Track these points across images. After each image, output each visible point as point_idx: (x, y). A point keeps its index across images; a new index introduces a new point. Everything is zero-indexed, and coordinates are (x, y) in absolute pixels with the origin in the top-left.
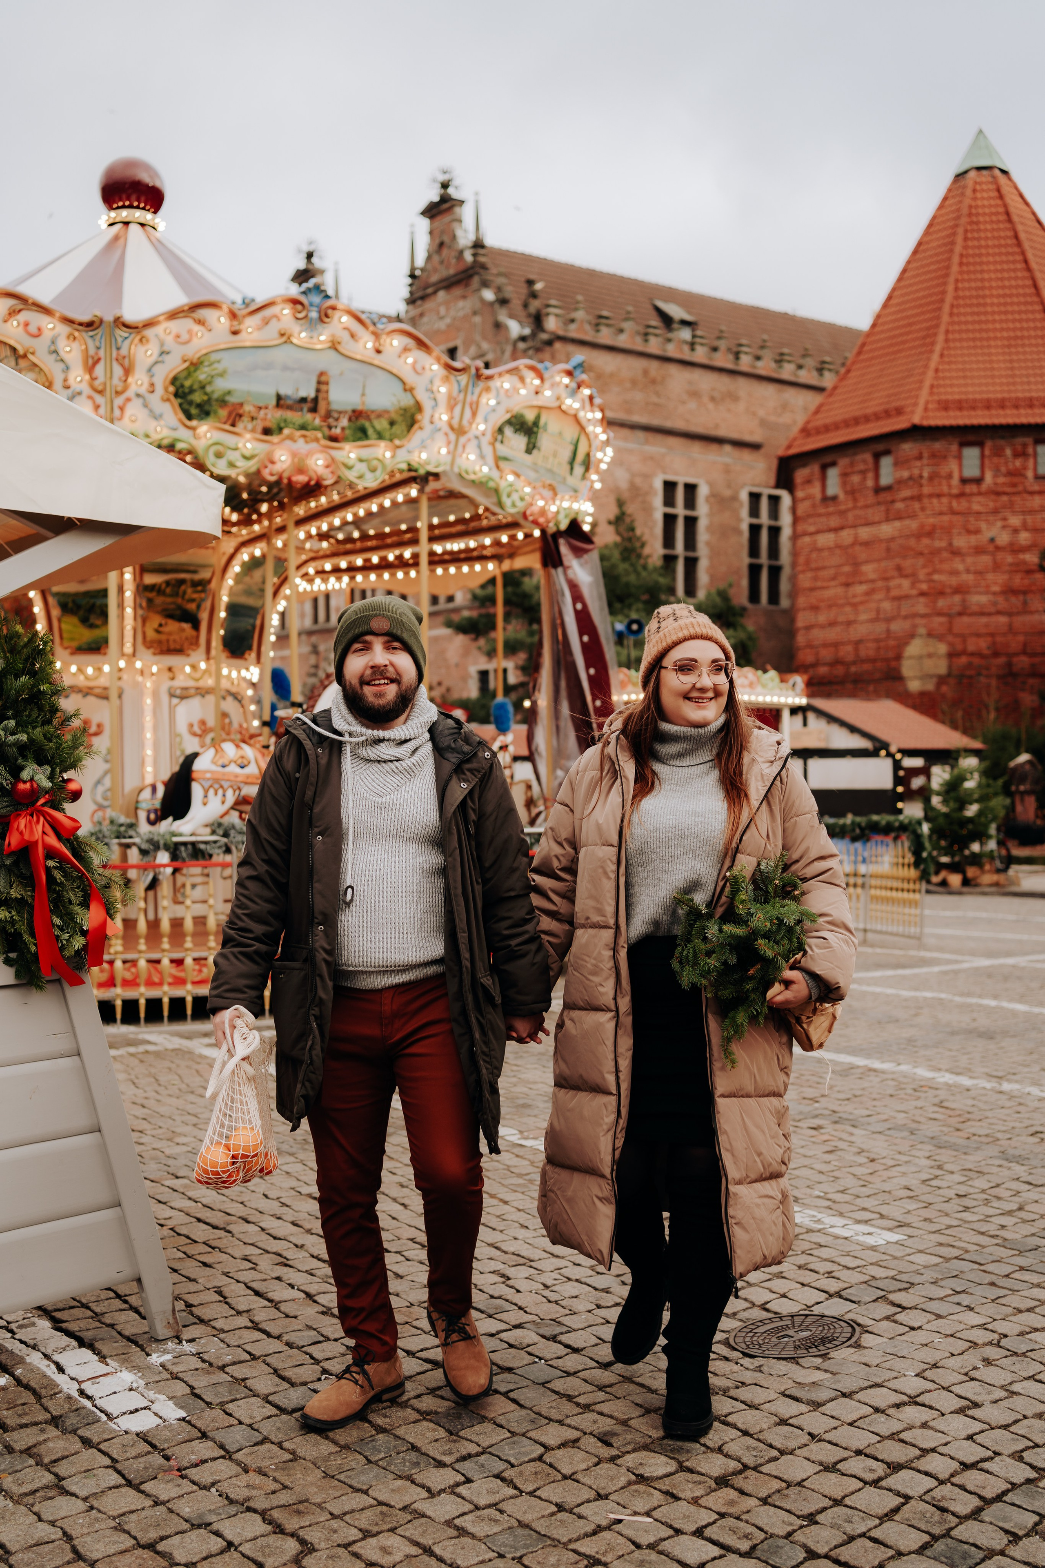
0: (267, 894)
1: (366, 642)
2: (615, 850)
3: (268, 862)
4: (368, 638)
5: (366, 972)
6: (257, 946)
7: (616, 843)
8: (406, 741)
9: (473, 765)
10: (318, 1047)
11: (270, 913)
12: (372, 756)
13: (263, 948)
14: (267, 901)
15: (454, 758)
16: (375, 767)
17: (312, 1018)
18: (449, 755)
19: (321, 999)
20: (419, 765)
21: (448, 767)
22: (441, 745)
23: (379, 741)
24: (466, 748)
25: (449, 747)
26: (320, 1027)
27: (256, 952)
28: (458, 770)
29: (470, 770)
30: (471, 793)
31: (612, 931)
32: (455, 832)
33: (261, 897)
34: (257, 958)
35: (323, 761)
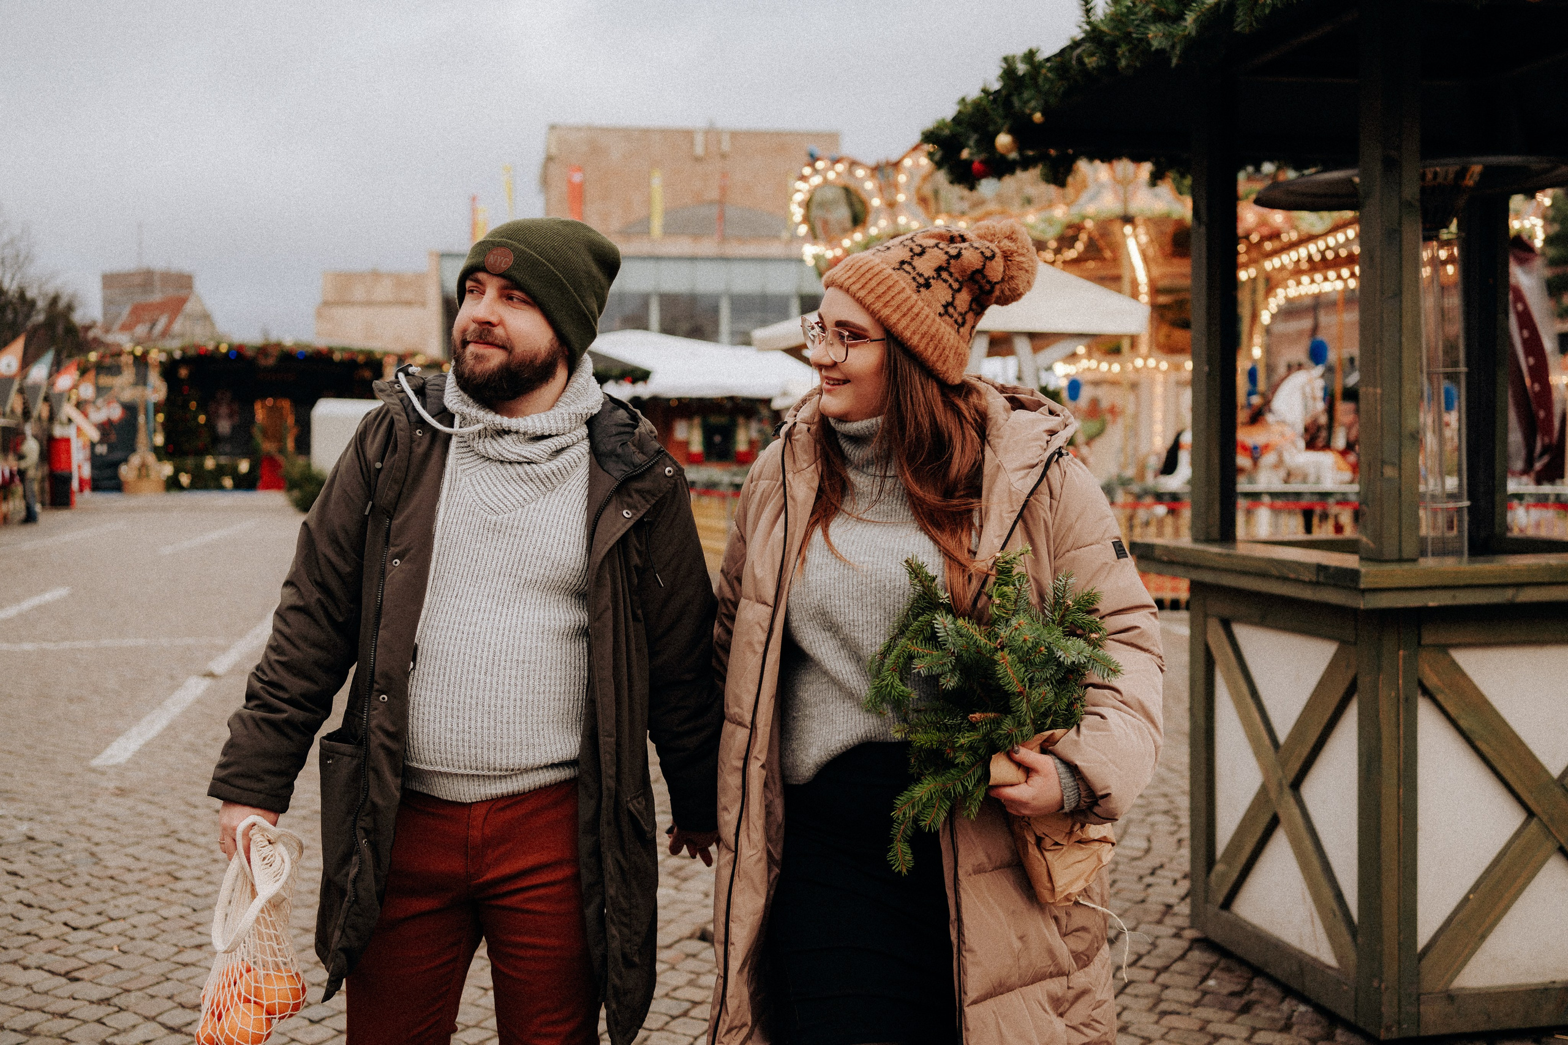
0: (314, 633)
1: (477, 281)
2: (769, 610)
3: (322, 586)
4: (482, 276)
5: (447, 775)
6: (290, 711)
7: (771, 601)
8: (543, 437)
9: (646, 484)
10: (369, 879)
11: (317, 663)
12: (492, 453)
13: (299, 715)
14: (315, 645)
15: (618, 471)
16: (495, 469)
17: (360, 833)
18: (611, 465)
19: (374, 805)
20: (562, 474)
21: (608, 483)
22: (602, 448)
23: (503, 432)
24: (639, 458)
25: (613, 454)
26: (374, 846)
27: (286, 721)
28: (622, 489)
29: (638, 491)
30: (638, 526)
31: (748, 731)
32: (608, 582)
33: (305, 639)
34: (289, 731)
35: (420, 450)
